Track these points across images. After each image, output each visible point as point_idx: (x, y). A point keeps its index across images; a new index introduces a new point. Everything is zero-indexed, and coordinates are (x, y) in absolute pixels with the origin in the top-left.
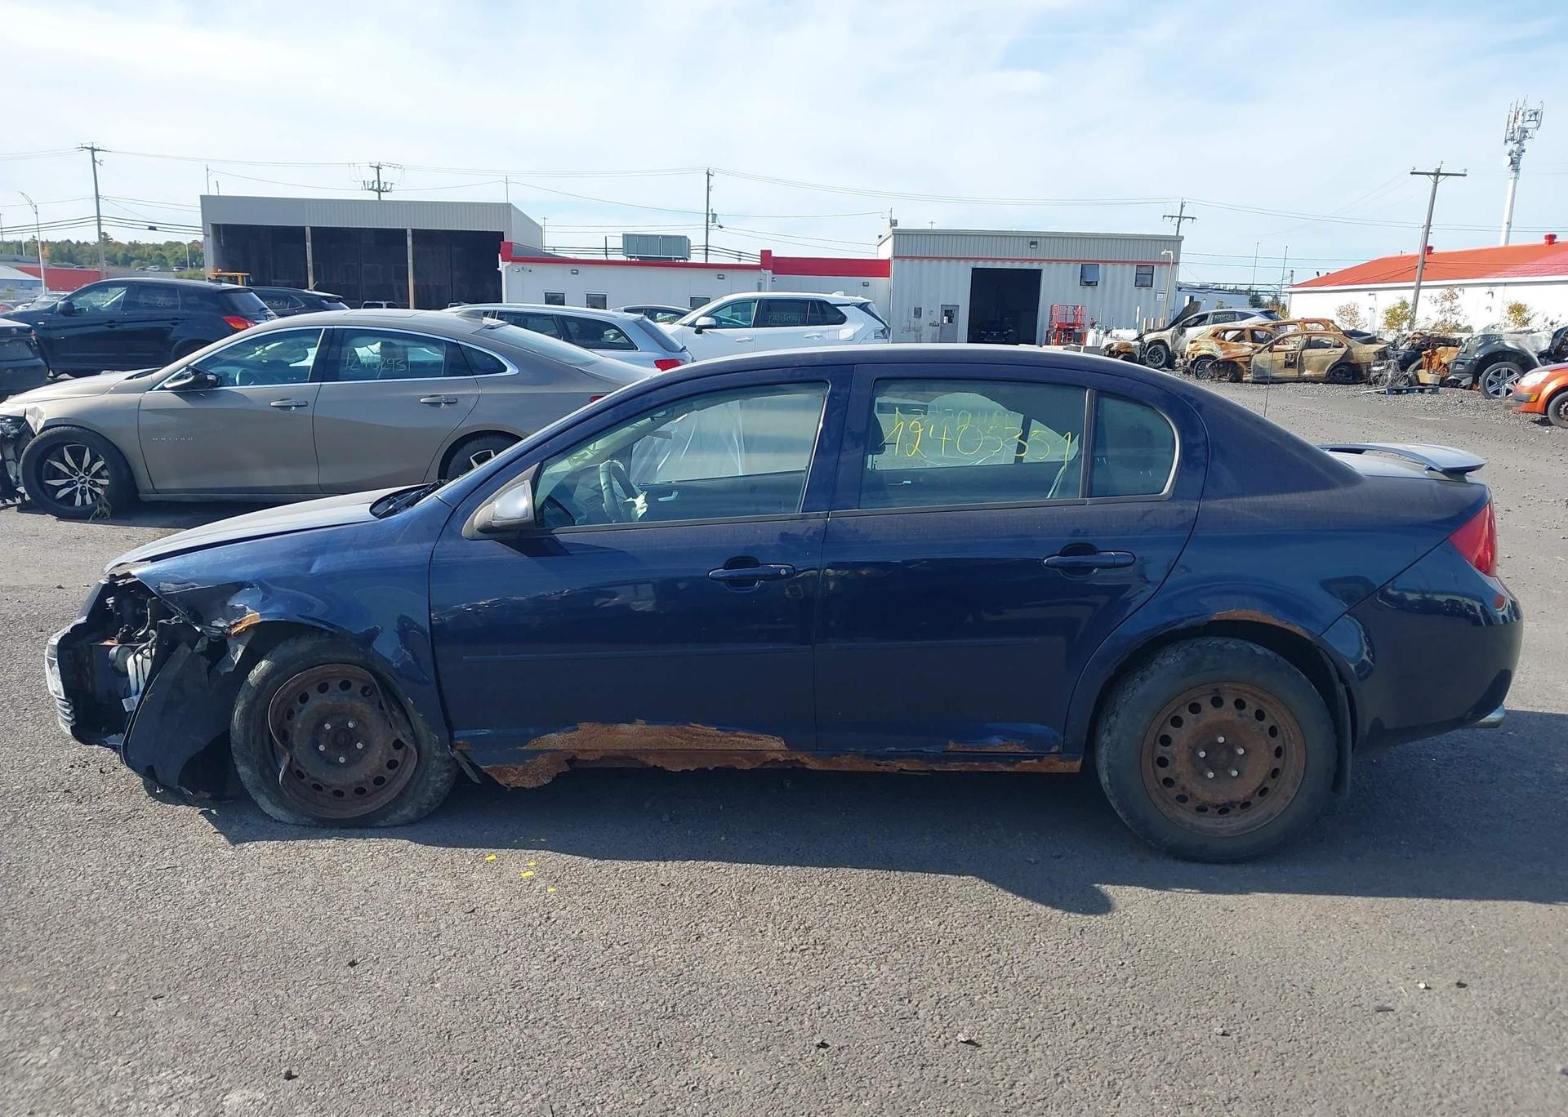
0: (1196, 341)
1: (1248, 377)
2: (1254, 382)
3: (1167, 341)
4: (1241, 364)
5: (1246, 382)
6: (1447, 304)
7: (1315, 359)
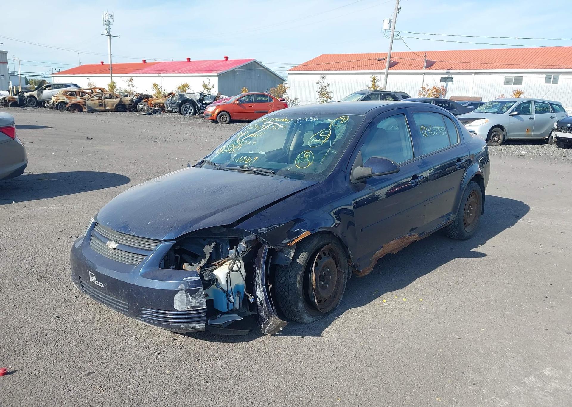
0: (56, 96)
1: (85, 110)
2: (88, 112)
3: (35, 96)
4: (82, 105)
5: (85, 112)
6: (130, 83)
7: (109, 103)
